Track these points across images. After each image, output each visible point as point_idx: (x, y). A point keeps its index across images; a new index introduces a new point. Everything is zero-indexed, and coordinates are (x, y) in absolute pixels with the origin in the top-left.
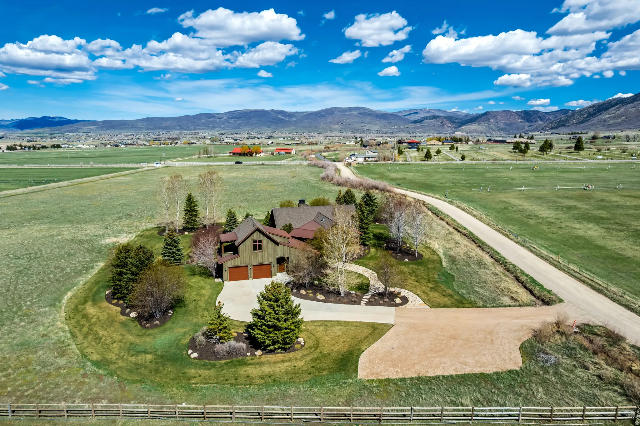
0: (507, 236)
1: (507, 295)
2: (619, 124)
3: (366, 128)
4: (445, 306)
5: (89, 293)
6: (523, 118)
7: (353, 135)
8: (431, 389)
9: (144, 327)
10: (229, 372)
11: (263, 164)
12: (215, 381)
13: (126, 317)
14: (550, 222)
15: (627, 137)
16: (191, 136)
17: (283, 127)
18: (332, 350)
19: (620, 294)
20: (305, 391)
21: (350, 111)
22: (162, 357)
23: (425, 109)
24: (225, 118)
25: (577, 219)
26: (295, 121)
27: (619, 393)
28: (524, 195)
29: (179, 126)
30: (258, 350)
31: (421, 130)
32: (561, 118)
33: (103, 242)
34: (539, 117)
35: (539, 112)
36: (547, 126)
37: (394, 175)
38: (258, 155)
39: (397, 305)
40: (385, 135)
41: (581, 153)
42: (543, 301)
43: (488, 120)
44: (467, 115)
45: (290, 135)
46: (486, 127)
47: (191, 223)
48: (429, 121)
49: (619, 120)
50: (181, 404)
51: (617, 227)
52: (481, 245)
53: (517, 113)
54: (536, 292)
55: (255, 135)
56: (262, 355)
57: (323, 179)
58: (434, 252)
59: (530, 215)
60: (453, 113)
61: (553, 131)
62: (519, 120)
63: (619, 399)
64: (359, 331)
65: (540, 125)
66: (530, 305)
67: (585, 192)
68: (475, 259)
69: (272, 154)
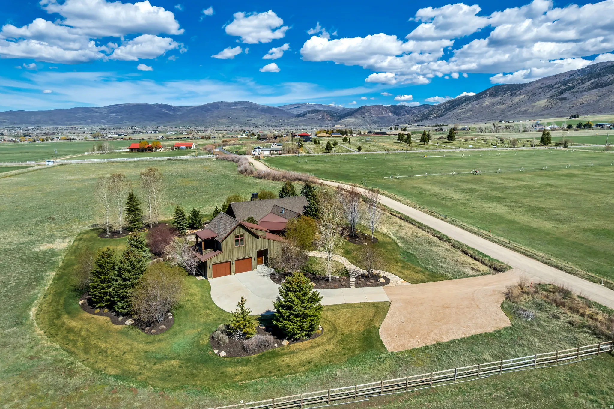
0: (438, 217)
1: (467, 267)
2: (469, 118)
3: (252, 122)
4: (422, 281)
5: (58, 305)
6: (392, 112)
7: (241, 129)
8: (454, 352)
9: (149, 333)
10: (267, 365)
11: (169, 159)
12: (260, 375)
13: (121, 326)
14: (464, 203)
15: (480, 128)
16: (68, 131)
17: (169, 122)
18: (351, 331)
19: (547, 257)
20: (350, 371)
21: (236, 106)
22: (188, 360)
23: (306, 104)
24: (105, 112)
25: (482, 199)
26: (180, 115)
27: (589, 333)
28: (429, 180)
29: (51, 120)
30: (283, 340)
31: (304, 123)
32: (424, 112)
33: (37, 250)
34: (406, 111)
35: (406, 106)
36: (413, 119)
37: (307, 167)
38: (158, 151)
39: (382, 285)
40: (271, 128)
41: (453, 142)
42: (495, 269)
43: (363, 114)
44: (344, 109)
45: (177, 129)
46: (362, 120)
47: (134, 222)
48: (311, 115)
49: (469, 115)
50: (239, 403)
51: (515, 205)
52: (420, 226)
53: (387, 107)
54: (486, 262)
55: (140, 130)
56: (289, 344)
57: (242, 172)
58: (384, 235)
59: (443, 198)
60: (332, 107)
61: (419, 123)
62: (390, 114)
63: (592, 338)
64: (365, 311)
65: (408, 118)
66: (490, 274)
67: (475, 176)
68: (423, 238)
69: (172, 149)
